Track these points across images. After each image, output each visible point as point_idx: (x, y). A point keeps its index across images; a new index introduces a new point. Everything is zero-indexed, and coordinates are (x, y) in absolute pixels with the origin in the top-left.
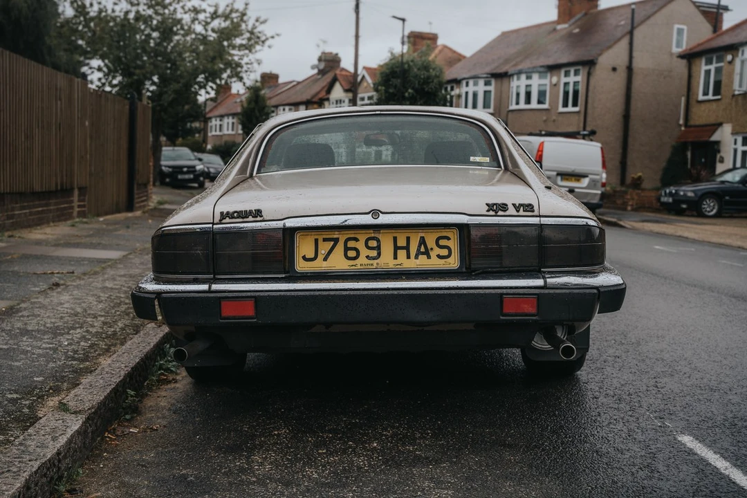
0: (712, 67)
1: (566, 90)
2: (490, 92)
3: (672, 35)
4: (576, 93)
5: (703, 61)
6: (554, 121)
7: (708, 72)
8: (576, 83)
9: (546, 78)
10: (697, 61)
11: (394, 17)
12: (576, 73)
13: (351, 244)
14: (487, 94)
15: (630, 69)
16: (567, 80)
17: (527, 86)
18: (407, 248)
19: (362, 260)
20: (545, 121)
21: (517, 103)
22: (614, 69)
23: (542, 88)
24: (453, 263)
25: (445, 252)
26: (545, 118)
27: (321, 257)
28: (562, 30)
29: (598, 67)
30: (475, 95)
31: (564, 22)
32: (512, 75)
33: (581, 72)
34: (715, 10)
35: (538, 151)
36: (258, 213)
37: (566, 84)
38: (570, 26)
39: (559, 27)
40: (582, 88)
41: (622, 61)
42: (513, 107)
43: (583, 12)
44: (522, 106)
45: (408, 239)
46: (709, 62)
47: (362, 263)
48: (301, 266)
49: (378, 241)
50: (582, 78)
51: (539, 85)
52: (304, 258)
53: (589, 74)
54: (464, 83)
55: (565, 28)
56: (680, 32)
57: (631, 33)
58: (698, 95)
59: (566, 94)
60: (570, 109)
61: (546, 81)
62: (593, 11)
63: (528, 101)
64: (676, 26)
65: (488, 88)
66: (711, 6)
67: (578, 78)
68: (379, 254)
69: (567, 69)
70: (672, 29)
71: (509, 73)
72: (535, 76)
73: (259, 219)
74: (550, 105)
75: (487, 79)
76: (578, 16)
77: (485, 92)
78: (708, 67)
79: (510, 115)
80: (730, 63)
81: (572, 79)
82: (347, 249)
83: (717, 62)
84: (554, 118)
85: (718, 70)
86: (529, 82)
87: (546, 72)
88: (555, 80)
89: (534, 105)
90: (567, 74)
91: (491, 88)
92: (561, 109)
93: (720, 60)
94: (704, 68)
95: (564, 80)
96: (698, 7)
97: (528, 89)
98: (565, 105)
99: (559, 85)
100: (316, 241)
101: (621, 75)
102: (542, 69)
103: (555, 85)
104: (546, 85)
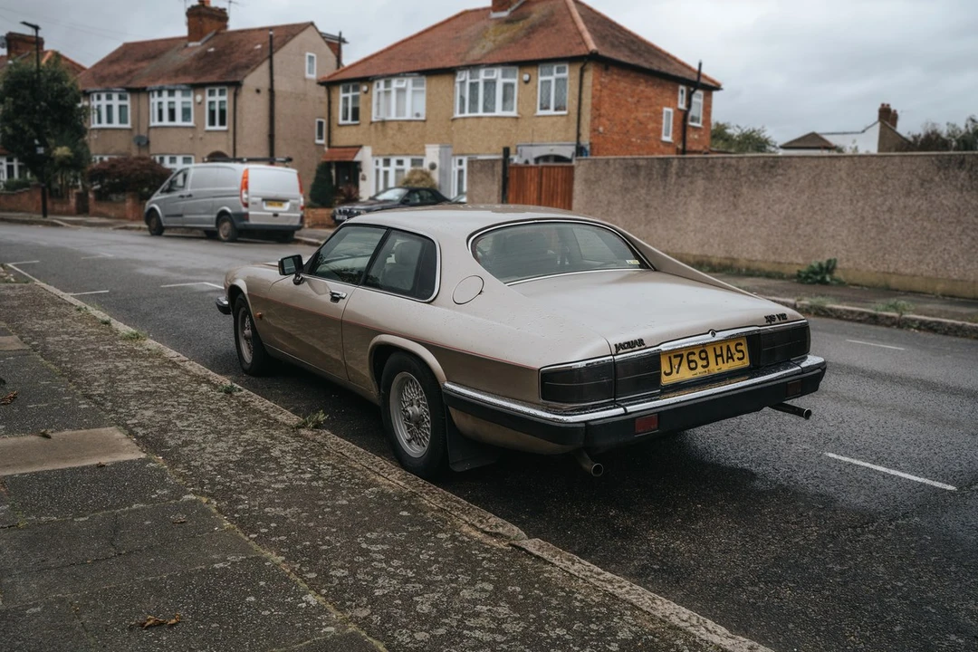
0: (350, 95)
1: (212, 108)
2: (126, 106)
3: (304, 62)
4: (223, 113)
5: (341, 89)
6: (201, 139)
7: (346, 99)
8: (221, 103)
9: (189, 95)
10: (335, 89)
11: (25, 23)
12: (222, 93)
13: (692, 357)
14: (123, 108)
15: (272, 91)
16: (212, 99)
17: (170, 103)
18: (721, 355)
19: (700, 369)
20: (191, 139)
21: (161, 119)
22: (258, 91)
23: (186, 106)
24: (746, 362)
25: (740, 355)
26: (191, 135)
27: (675, 371)
28: (194, 47)
29: (244, 88)
30: (109, 108)
31: (197, 40)
32: (153, 91)
33: (227, 92)
34: (337, 42)
35: (244, 178)
36: (641, 342)
37: (211, 103)
38: (203, 44)
39: (191, 44)
40: (228, 108)
41: (265, 84)
42: (156, 123)
43: (214, 31)
44: (166, 122)
45: (721, 348)
46: (346, 91)
47: (700, 372)
48: (665, 380)
49: (706, 353)
50: (228, 98)
51: (183, 103)
52: (665, 373)
53: (236, 95)
54: (95, 96)
55: (197, 47)
56: (311, 58)
57: (271, 57)
58: (338, 119)
59: (212, 113)
60: (217, 127)
61: (190, 99)
62: (222, 31)
63: (172, 117)
64: (308, 54)
65: (123, 103)
66: (333, 37)
67: (224, 98)
68: (708, 363)
69: (212, 88)
70: (304, 55)
71: (148, 89)
72: (178, 94)
73: (643, 347)
74: (195, 122)
75: (122, 94)
76: (210, 35)
77: (121, 107)
78: (346, 95)
79: (152, 131)
80: (366, 92)
81: (217, 98)
82: (689, 362)
83: (354, 91)
84: (200, 135)
85: (355, 99)
86: (172, 99)
87: (189, 90)
88: (199, 98)
89: (179, 122)
90: (212, 93)
91: (127, 103)
92: (208, 127)
93: (356, 89)
94: (342, 95)
95: (208, 99)
96: (324, 38)
97: (172, 106)
98: (212, 123)
99: (204, 105)
100: (670, 358)
101: (265, 97)
102: (184, 87)
103: (200, 103)
104: (189, 103)
